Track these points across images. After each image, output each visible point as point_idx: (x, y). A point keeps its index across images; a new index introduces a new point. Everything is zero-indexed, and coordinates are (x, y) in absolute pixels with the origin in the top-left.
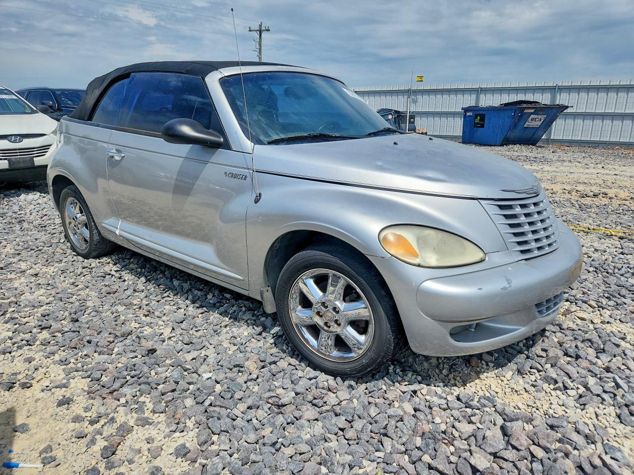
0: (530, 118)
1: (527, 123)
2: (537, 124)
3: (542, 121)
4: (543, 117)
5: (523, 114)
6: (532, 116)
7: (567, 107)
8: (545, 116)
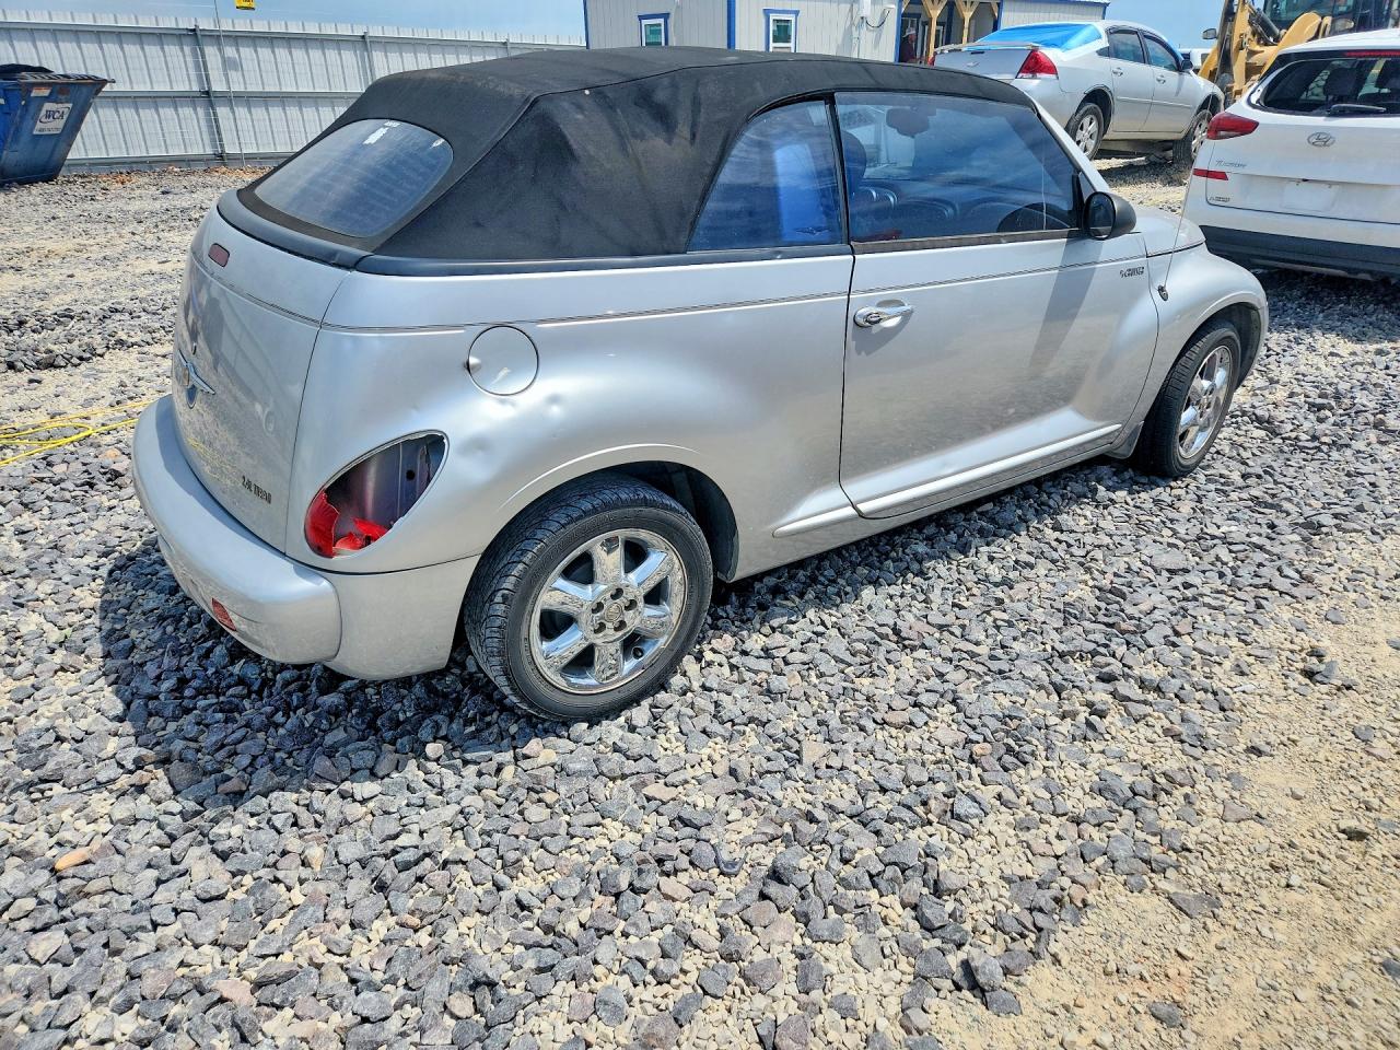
0: (43, 112)
1: (39, 125)
2: (56, 126)
3: (65, 117)
4: (65, 108)
5: (29, 100)
6: (48, 106)
7: (104, 82)
8: (70, 105)
